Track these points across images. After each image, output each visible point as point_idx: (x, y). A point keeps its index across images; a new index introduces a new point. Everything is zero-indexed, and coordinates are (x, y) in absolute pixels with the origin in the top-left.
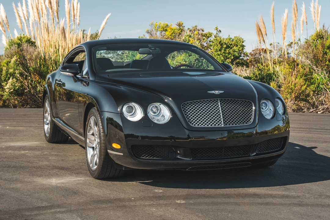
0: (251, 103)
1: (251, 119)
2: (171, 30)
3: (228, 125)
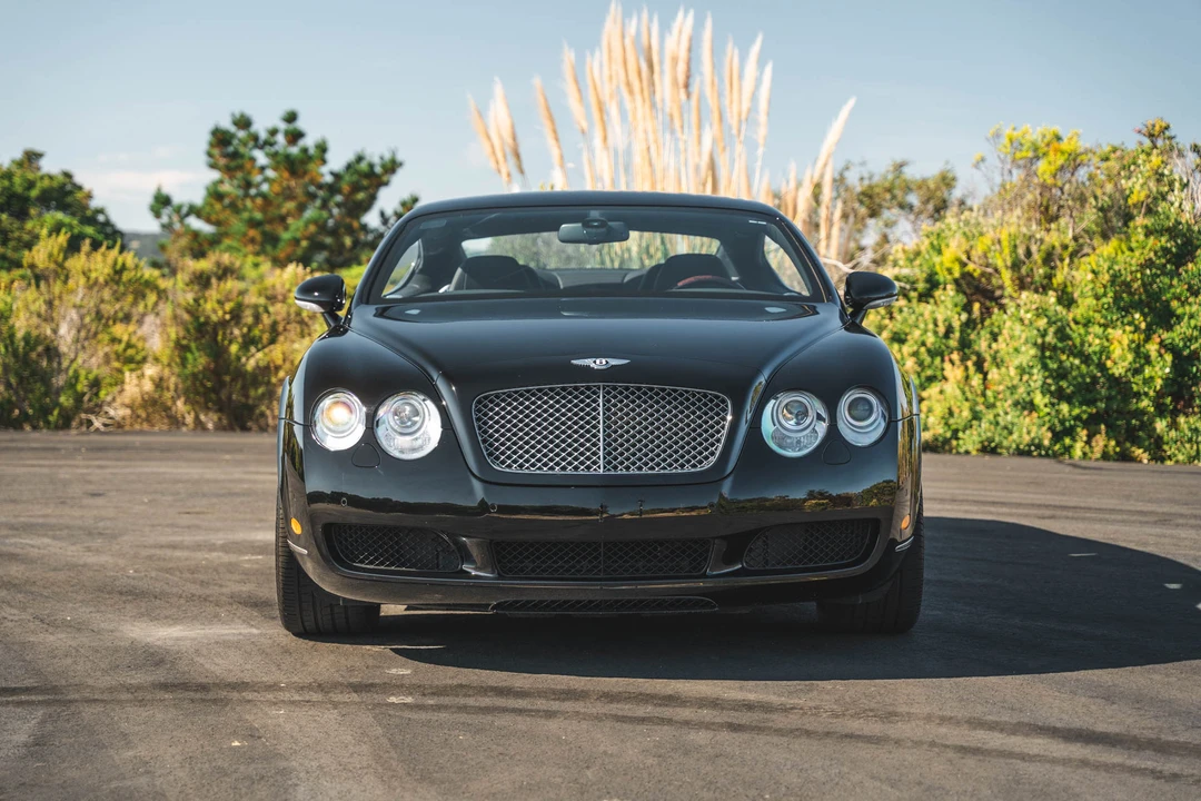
0: (723, 401)
1: (712, 454)
2: (1059, 154)
3: (621, 471)
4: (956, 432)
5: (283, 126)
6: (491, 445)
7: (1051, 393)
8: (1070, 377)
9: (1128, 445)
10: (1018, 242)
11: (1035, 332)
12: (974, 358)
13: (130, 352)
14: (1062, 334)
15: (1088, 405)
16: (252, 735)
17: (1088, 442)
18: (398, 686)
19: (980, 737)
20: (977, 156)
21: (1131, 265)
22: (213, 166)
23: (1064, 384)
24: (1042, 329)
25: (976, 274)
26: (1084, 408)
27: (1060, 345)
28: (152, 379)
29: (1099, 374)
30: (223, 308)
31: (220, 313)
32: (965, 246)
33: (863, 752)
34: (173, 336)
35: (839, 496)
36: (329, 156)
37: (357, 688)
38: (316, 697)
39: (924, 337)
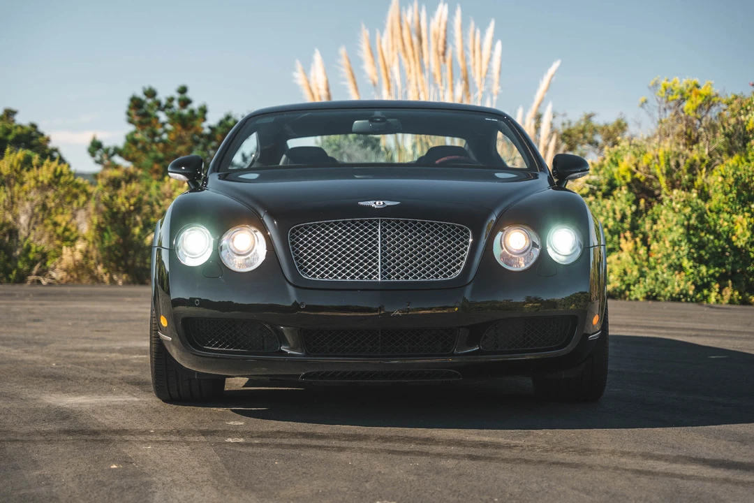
0: (466, 231)
1: (458, 268)
2: (698, 97)
3: (393, 279)
4: (628, 286)
5: (177, 96)
6: (301, 261)
7: (694, 259)
8: (707, 248)
9: (747, 294)
10: (670, 157)
11: (683, 217)
12: (641, 236)
13: (67, 234)
14: (701, 218)
15: (719, 267)
16: (126, 461)
17: (720, 292)
18: (234, 432)
19: (649, 464)
20: (642, 99)
21: (748, 171)
22: (131, 122)
23: (703, 252)
24: (687, 215)
25: (642, 180)
26: (717, 269)
27: (699, 226)
28: (81, 251)
29: (727, 246)
30: (129, 202)
31: (127, 205)
32: (634, 161)
33: (567, 473)
34: (95, 221)
35: (548, 301)
36: (208, 115)
37: (204, 433)
38: (174, 438)
39: (607, 222)
